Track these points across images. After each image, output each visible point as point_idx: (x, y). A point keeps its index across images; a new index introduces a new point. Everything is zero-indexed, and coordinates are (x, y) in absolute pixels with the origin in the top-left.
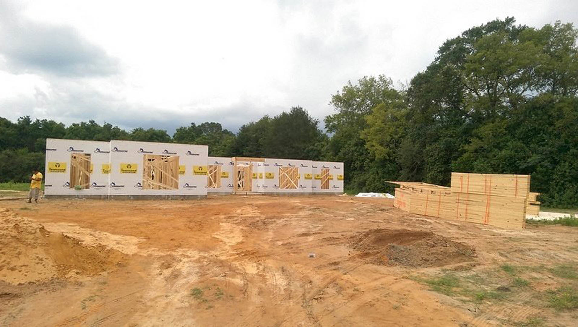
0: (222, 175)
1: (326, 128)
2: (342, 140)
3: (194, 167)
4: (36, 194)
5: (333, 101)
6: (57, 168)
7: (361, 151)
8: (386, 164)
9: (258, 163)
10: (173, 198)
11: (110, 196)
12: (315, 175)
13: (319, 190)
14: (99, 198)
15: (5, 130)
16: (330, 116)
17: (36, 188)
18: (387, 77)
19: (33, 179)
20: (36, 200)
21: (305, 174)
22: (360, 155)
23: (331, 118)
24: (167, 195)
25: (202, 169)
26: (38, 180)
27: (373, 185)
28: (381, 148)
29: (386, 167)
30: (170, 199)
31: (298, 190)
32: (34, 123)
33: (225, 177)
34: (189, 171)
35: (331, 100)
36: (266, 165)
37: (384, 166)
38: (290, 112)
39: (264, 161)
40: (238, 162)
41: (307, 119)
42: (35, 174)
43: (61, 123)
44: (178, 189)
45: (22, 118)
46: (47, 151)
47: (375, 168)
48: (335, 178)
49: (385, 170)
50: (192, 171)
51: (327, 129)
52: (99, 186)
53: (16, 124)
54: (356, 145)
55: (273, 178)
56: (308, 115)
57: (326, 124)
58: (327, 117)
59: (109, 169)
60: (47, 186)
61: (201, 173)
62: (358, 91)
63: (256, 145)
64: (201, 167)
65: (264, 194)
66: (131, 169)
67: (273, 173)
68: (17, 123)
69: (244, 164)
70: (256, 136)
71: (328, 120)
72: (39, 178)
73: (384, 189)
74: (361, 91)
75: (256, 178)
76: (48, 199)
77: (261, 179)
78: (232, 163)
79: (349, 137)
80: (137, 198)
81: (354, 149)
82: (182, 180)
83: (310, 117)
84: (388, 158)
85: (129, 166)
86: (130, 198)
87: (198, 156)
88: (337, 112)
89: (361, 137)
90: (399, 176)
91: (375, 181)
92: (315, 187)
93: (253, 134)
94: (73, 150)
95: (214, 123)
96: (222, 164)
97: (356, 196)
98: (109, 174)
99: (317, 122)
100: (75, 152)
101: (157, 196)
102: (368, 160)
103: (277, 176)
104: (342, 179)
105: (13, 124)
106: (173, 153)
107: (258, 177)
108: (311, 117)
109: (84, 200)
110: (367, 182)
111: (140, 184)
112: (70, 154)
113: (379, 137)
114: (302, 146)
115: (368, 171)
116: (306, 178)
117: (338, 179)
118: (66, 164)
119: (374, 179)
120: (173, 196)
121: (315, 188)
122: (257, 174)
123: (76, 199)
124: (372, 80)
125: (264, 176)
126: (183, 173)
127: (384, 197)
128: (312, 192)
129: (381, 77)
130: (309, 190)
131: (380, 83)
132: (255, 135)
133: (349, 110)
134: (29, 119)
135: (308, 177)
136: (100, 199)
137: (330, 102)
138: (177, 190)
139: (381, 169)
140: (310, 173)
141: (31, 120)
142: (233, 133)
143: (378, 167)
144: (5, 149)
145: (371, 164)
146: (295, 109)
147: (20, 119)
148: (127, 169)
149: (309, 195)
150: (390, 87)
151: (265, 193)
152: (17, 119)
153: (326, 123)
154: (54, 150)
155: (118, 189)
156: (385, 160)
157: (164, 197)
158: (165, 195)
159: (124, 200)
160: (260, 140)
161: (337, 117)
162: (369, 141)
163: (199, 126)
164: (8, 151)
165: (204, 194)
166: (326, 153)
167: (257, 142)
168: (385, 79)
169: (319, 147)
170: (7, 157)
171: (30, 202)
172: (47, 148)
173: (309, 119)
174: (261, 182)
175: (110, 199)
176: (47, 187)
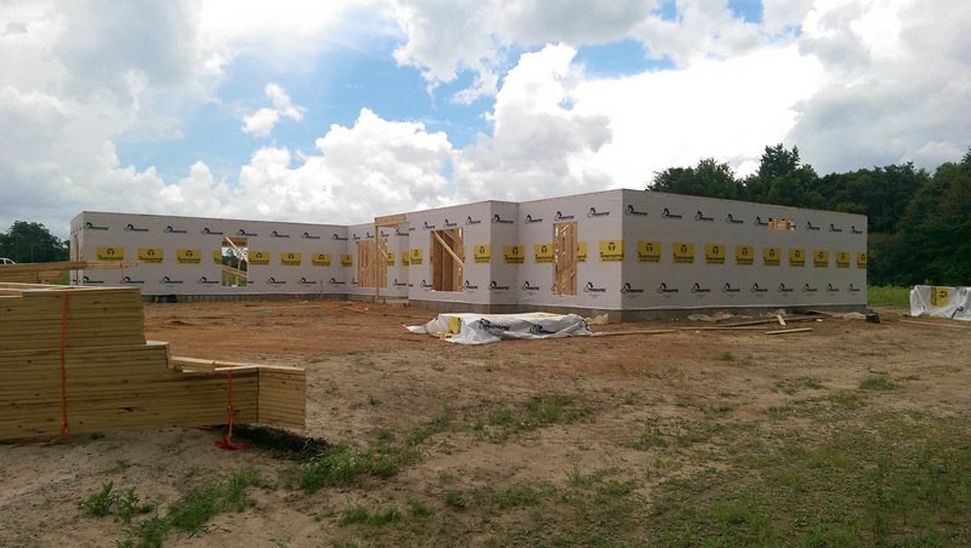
21: (475, 248)
31: (463, 295)
36: (411, 230)
48: (593, 254)
67: (421, 250)
75: (393, 264)
107: (397, 262)
116: (477, 260)
122: (394, 254)
130: (485, 297)
135: (481, 257)
151: (409, 301)
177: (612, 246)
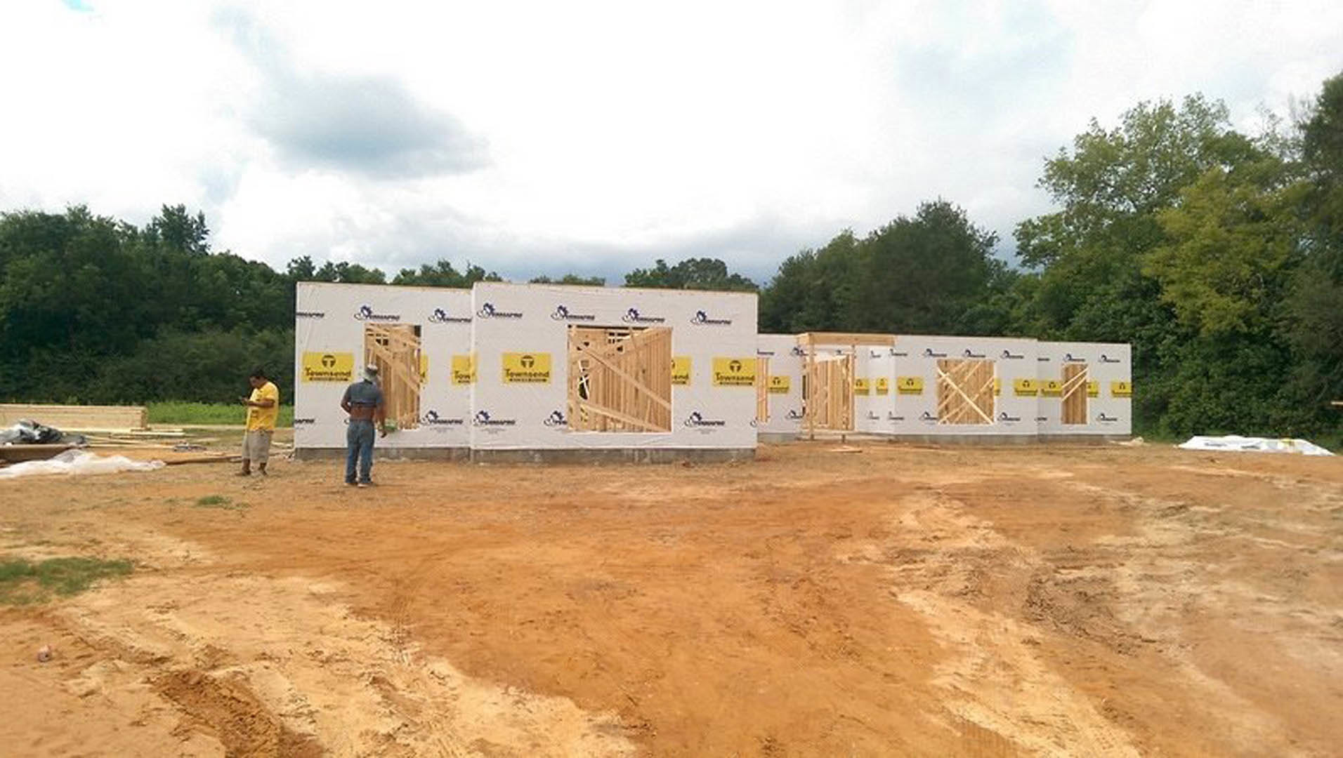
0: (771, 385)
1: (1019, 253)
2: (1076, 284)
3: (717, 361)
4: (262, 450)
5: (1049, 178)
6: (328, 369)
7: (1144, 311)
8: (1236, 349)
9: (872, 348)
10: (655, 457)
11: (477, 451)
12: (1043, 382)
13: (1057, 427)
14: (447, 456)
15: (262, 288)
16: (1030, 221)
17: (261, 428)
18: (1209, 101)
19: (252, 404)
20: (263, 465)
21: (1016, 381)
22: (1143, 324)
23: (1035, 227)
24: (640, 450)
25: (739, 368)
26: (267, 405)
27: (1193, 410)
28: (1225, 301)
29: (1236, 356)
30: (646, 460)
31: (993, 427)
32: (322, 270)
33: (778, 390)
34: (702, 373)
35: (1042, 175)
36: (897, 355)
37: (1227, 354)
38: (916, 217)
39: (893, 344)
40: (816, 346)
41: (965, 232)
42: (259, 388)
43: (376, 271)
44: (670, 429)
45: (296, 262)
46: (298, 320)
47: (1199, 361)
48: (1105, 391)
49: (1236, 364)
50: (712, 375)
51: (1021, 258)
52: (445, 422)
53: (284, 275)
54: (1127, 295)
55: (919, 391)
56: (966, 221)
57: (1019, 243)
58: (1024, 225)
59: (471, 372)
60: (300, 422)
61: (739, 381)
62: (1121, 145)
63: (823, 307)
64: (736, 362)
65: (895, 441)
66: (535, 369)
67: (920, 380)
68: (287, 273)
69: (830, 352)
70: (823, 284)
71: (1026, 232)
72: (267, 400)
73: (1233, 422)
74: (1127, 146)
75: (866, 392)
76: (305, 460)
77: (883, 397)
78: (798, 351)
79: (1104, 273)
80: (554, 458)
81: (1120, 306)
82: (681, 402)
83: (972, 228)
84: (1245, 330)
85: (527, 360)
86: (533, 457)
87: (727, 327)
88: (1059, 208)
89: (1146, 272)
90: (1283, 382)
91: (1201, 400)
92: (1045, 419)
93: (818, 278)
94: (370, 314)
95: (709, 261)
96: (772, 354)
97: (1183, 446)
98: (473, 384)
99: (991, 239)
100: (377, 322)
101: (610, 451)
102: (1170, 338)
103: (930, 389)
104: (1125, 395)
105: (278, 275)
106: (652, 320)
107: (873, 391)
108: (976, 227)
109: (405, 462)
110: (1174, 403)
111: (559, 415)
112: (361, 326)
113: (1213, 267)
114: (954, 304)
115: (1173, 369)
116: (1018, 392)
117: (1115, 394)
118: (350, 357)
119: (1198, 392)
120: (657, 450)
121: (1044, 422)
122: (867, 381)
123: (382, 459)
124: (1166, 111)
125: (892, 387)
126: (684, 380)
127: (1290, 450)
128: (1036, 433)
129: (1193, 101)
130: (1028, 427)
131: (1189, 117)
132: (819, 282)
133: (1093, 201)
134: (310, 263)
135: (1025, 389)
136: (448, 459)
137: (1040, 180)
138: (667, 433)
139: (1219, 363)
140: (1032, 375)
141: (313, 265)
142: (753, 281)
143: (1206, 358)
144: (261, 330)
145: (1182, 351)
146: (929, 206)
147: (293, 265)
148: (521, 369)
149: (1030, 443)
150: (1221, 129)
151: (896, 436)
152: (286, 264)
153: (1018, 240)
154: (318, 315)
155: (496, 431)
156: (1235, 334)
157: (631, 452)
158: (634, 450)
159: (513, 465)
160: (834, 294)
161: (1051, 223)
162: (1173, 282)
163: (674, 268)
164: (266, 334)
165: (750, 447)
166: (1028, 320)
167: (825, 299)
168: (1204, 106)
169: (1005, 306)
170: (264, 347)
171: (247, 472)
172: (298, 310)
173: (969, 232)
174: (883, 405)
175: (477, 462)
176: (301, 426)
177: (1122, 386)
